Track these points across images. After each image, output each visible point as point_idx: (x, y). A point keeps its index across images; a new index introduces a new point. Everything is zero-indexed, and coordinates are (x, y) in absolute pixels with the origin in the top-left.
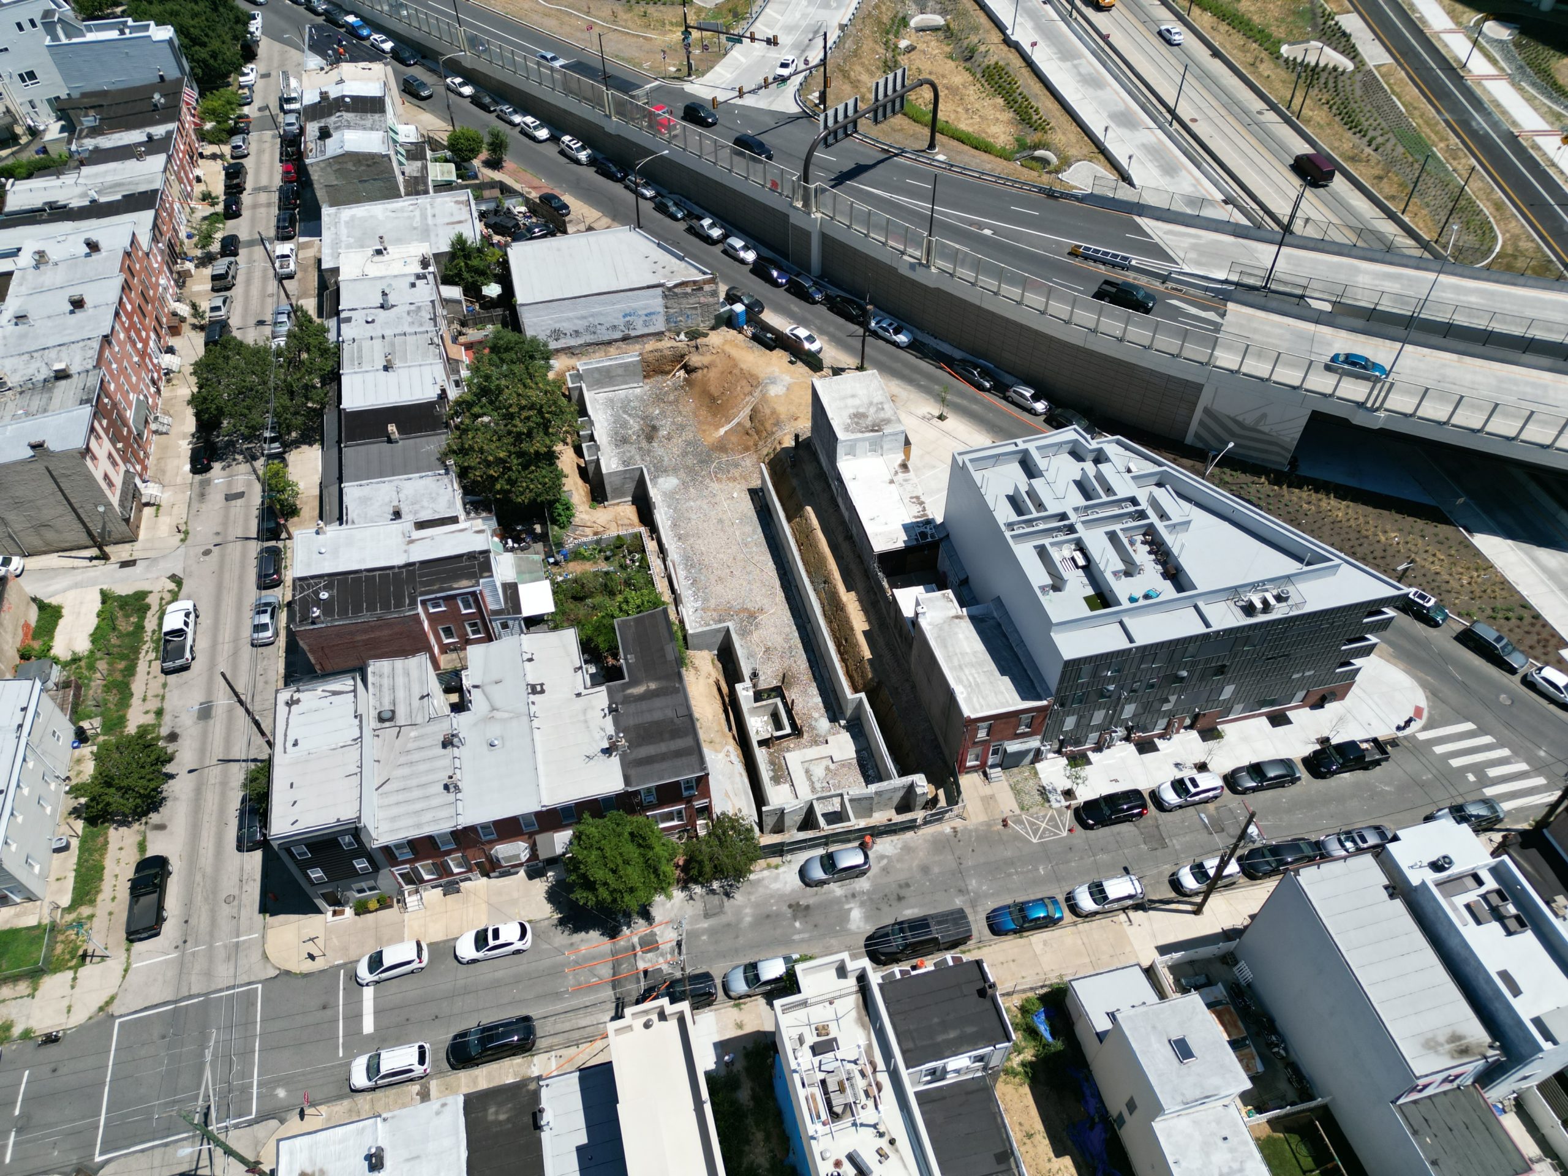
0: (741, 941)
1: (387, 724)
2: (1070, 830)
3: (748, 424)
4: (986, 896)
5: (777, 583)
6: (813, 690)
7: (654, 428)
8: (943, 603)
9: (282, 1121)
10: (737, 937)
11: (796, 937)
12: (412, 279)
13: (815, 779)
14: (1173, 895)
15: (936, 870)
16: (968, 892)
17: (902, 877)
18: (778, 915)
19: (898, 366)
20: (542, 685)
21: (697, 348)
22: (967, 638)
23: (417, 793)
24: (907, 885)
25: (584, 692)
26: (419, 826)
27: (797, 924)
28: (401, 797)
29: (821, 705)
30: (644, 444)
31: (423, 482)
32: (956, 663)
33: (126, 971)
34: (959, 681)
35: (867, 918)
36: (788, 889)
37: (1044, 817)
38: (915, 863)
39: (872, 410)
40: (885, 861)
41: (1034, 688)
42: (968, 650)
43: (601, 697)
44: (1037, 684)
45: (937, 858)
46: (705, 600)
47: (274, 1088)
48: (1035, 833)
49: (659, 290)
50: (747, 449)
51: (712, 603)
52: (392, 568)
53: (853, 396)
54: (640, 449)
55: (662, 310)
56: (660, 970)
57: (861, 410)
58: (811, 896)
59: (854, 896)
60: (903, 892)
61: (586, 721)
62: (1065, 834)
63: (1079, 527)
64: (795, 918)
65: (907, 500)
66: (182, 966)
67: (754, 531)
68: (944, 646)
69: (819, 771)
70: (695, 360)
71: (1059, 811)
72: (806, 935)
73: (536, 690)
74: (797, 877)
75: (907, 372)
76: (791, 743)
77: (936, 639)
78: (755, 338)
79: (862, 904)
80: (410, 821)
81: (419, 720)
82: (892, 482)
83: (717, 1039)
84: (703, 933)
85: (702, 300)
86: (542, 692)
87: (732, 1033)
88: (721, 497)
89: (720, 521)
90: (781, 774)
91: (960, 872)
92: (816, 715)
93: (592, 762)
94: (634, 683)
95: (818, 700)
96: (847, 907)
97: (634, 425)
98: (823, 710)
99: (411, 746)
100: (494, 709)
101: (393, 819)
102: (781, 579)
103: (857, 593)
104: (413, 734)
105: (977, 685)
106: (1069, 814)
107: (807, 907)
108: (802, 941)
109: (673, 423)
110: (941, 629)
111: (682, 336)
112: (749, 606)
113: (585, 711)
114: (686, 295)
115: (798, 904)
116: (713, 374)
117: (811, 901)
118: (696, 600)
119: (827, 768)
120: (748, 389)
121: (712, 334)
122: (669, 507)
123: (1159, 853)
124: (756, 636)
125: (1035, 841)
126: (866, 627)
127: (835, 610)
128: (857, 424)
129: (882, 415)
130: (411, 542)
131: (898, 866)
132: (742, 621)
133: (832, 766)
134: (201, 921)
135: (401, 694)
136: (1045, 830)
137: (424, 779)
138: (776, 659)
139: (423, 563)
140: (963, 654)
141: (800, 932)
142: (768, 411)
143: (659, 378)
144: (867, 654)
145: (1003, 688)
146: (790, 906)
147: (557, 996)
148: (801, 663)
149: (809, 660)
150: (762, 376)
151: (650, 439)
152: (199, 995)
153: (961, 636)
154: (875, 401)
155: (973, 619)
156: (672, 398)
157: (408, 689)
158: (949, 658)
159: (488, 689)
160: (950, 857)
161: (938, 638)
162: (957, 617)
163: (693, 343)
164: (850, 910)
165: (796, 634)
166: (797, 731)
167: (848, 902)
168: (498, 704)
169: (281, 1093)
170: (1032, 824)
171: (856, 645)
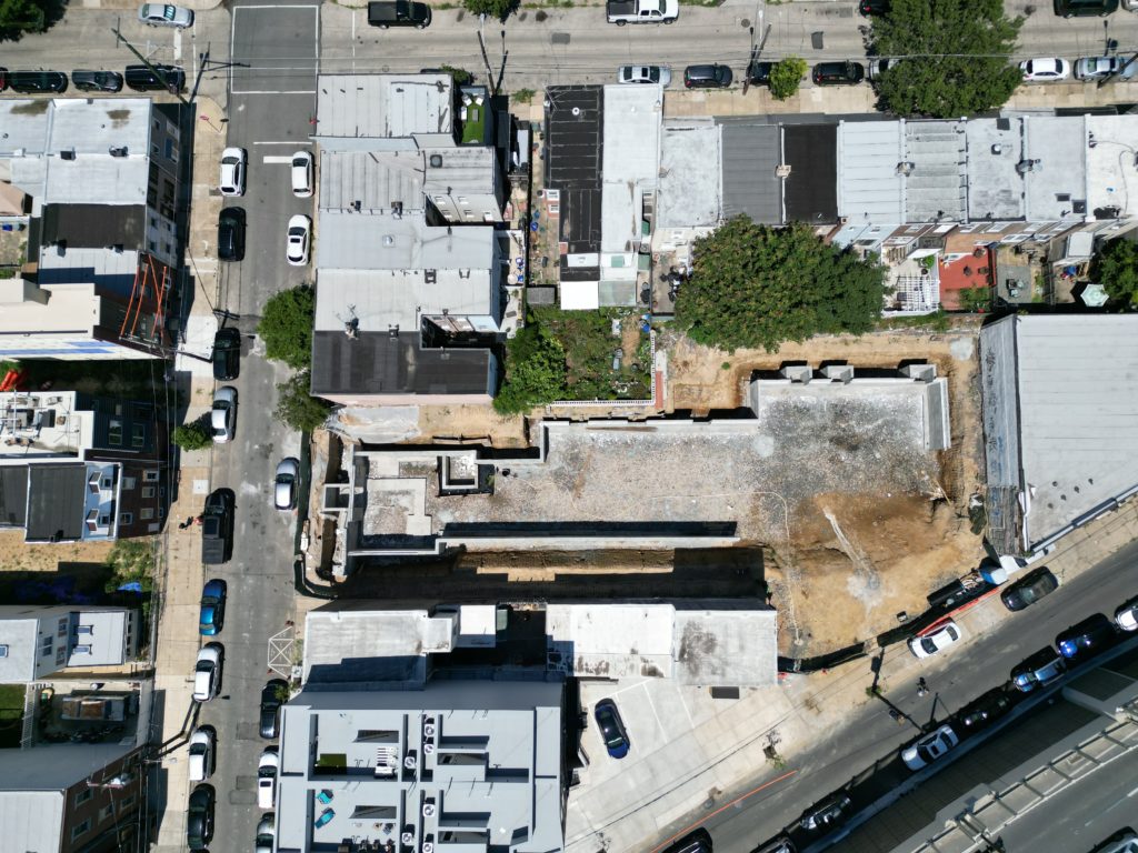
0: (257, 406)
1: (428, 162)
2: (271, 670)
3: (829, 545)
4: (239, 588)
5: (605, 519)
6: (481, 519)
7: (853, 448)
8: (438, 639)
9: (224, 110)
10: (260, 403)
11: (248, 444)
12: (1077, 196)
13: (399, 496)
14: (200, 723)
15: (268, 558)
16: (245, 574)
17: (270, 531)
18: (267, 435)
19: (872, 735)
20: (434, 281)
21: (960, 516)
22: (394, 646)
23: (358, 181)
24: (263, 533)
25: (419, 314)
26: (329, 182)
27: (257, 447)
28: (359, 171)
29: (466, 521)
30: (830, 433)
31: (712, 198)
32: (369, 626)
33: (352, 7)
34: (350, 621)
35: (247, 497)
36: (284, 447)
37: (288, 656)
38: (278, 545)
39: (715, 661)
40: (285, 522)
41: (322, 681)
42: (379, 642)
43: (412, 325)
44: (325, 684)
45: (277, 561)
46: (603, 451)
47: (245, 103)
48: (276, 643)
49: (1017, 484)
50: (795, 535)
51: (598, 456)
52: (601, 168)
53: (742, 648)
54: (824, 428)
55: (1002, 484)
56: (252, 347)
57: (718, 650)
58: (273, 459)
59: (266, 492)
60: (258, 528)
61: (390, 311)
62: (270, 665)
63: (406, 785)
64: (262, 446)
65: (605, 658)
66: (344, 43)
67: (677, 514)
68: (391, 623)
69: (404, 501)
70: (945, 512)
71: (289, 669)
72: (247, 450)
73: (431, 276)
74: (292, 456)
75: (859, 742)
76: (435, 487)
77: (400, 618)
78: (957, 584)
79: (259, 496)
80: (334, 175)
81: (427, 186)
82: (634, 652)
83: (193, 375)
84: (269, 381)
85: (1008, 534)
86: (427, 281)
87: (194, 385)
88: (733, 495)
89: (699, 486)
90: (410, 471)
91: (261, 574)
92: (457, 514)
93: (347, 310)
94: (418, 354)
95: (471, 520)
96: (259, 485)
97: (863, 429)
98: (460, 521)
99: (405, 180)
100: (423, 243)
101: (340, 165)
102: (610, 523)
103: (550, 583)
104: (416, 181)
105: (341, 635)
106: (285, 677)
107: (267, 457)
108: (244, 447)
109: (856, 469)
110: (410, 627)
111: (975, 503)
112: (587, 487)
113: (401, 312)
114: (1012, 515)
115: (271, 451)
116: (918, 526)
117: (271, 461)
118: (606, 442)
119: (406, 509)
120: (876, 557)
121: (978, 539)
122: (731, 441)
123: (234, 730)
124: (550, 484)
125: (270, 640)
126: (511, 578)
127: (547, 558)
128: (699, 638)
129: (704, 670)
130: (631, 186)
131: (279, 532)
132: (571, 477)
133: (406, 513)
134: (376, 52)
135: (457, 173)
136: (277, 652)
137: (370, 188)
138: (523, 496)
139: (600, 194)
140: (377, 636)
141: (251, 447)
142: (827, 568)
143: (936, 468)
144: (481, 571)
145: (331, 655)
146: (271, 445)
147: (254, 279)
148: (510, 516)
149: (513, 524)
150: (885, 576)
151: (837, 441)
152: (320, 54)
153: (397, 641)
154: (729, 669)
155: (414, 660)
156: (899, 475)
157: (463, 179)
158: (376, 621)
159: (448, 240)
160: (275, 571)
161: (401, 621)
162: (419, 647)
163: (965, 513)
164: (257, 486)
165: (544, 520)
166: (442, 493)
167: (262, 486)
168: (426, 247)
169: (241, 108)
170: (284, 644)
171: (499, 564)
